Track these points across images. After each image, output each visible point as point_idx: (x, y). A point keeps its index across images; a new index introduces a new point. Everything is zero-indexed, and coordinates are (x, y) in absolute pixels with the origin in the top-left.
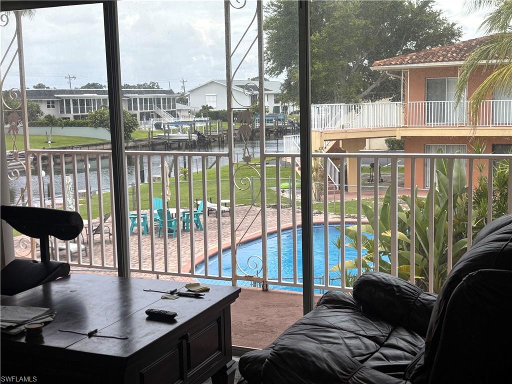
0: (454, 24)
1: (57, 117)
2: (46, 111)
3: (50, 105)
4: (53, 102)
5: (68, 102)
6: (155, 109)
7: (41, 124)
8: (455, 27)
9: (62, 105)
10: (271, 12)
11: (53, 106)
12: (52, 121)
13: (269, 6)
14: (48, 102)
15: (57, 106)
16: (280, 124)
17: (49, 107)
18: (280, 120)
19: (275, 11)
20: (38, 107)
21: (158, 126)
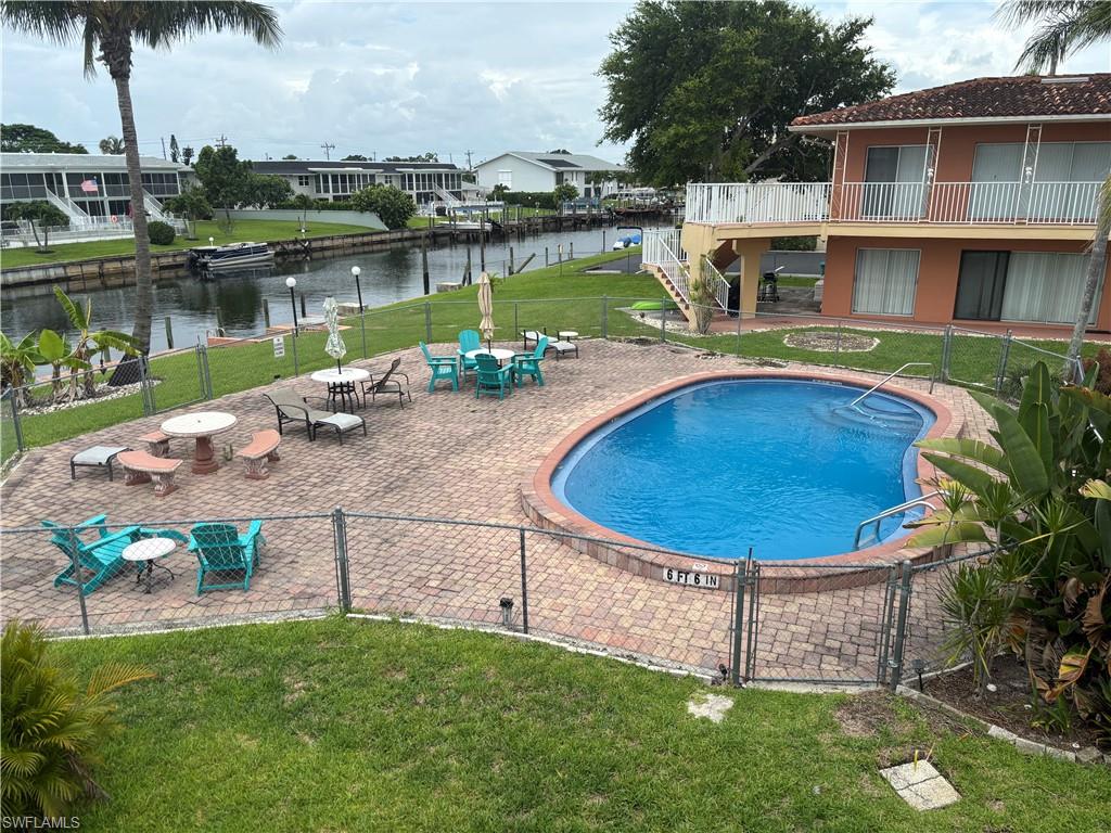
0: (884, 68)
1: (312, 198)
2: (298, 189)
3: (304, 181)
4: (307, 177)
5: (326, 177)
6: (435, 189)
7: (292, 207)
8: (885, 73)
9: (318, 182)
10: (622, 44)
11: (307, 184)
12: (305, 203)
13: (619, 34)
14: (301, 178)
15: (312, 182)
16: (595, 212)
17: (301, 184)
18: (594, 206)
19: (627, 43)
20: (288, 184)
21: (441, 212)
